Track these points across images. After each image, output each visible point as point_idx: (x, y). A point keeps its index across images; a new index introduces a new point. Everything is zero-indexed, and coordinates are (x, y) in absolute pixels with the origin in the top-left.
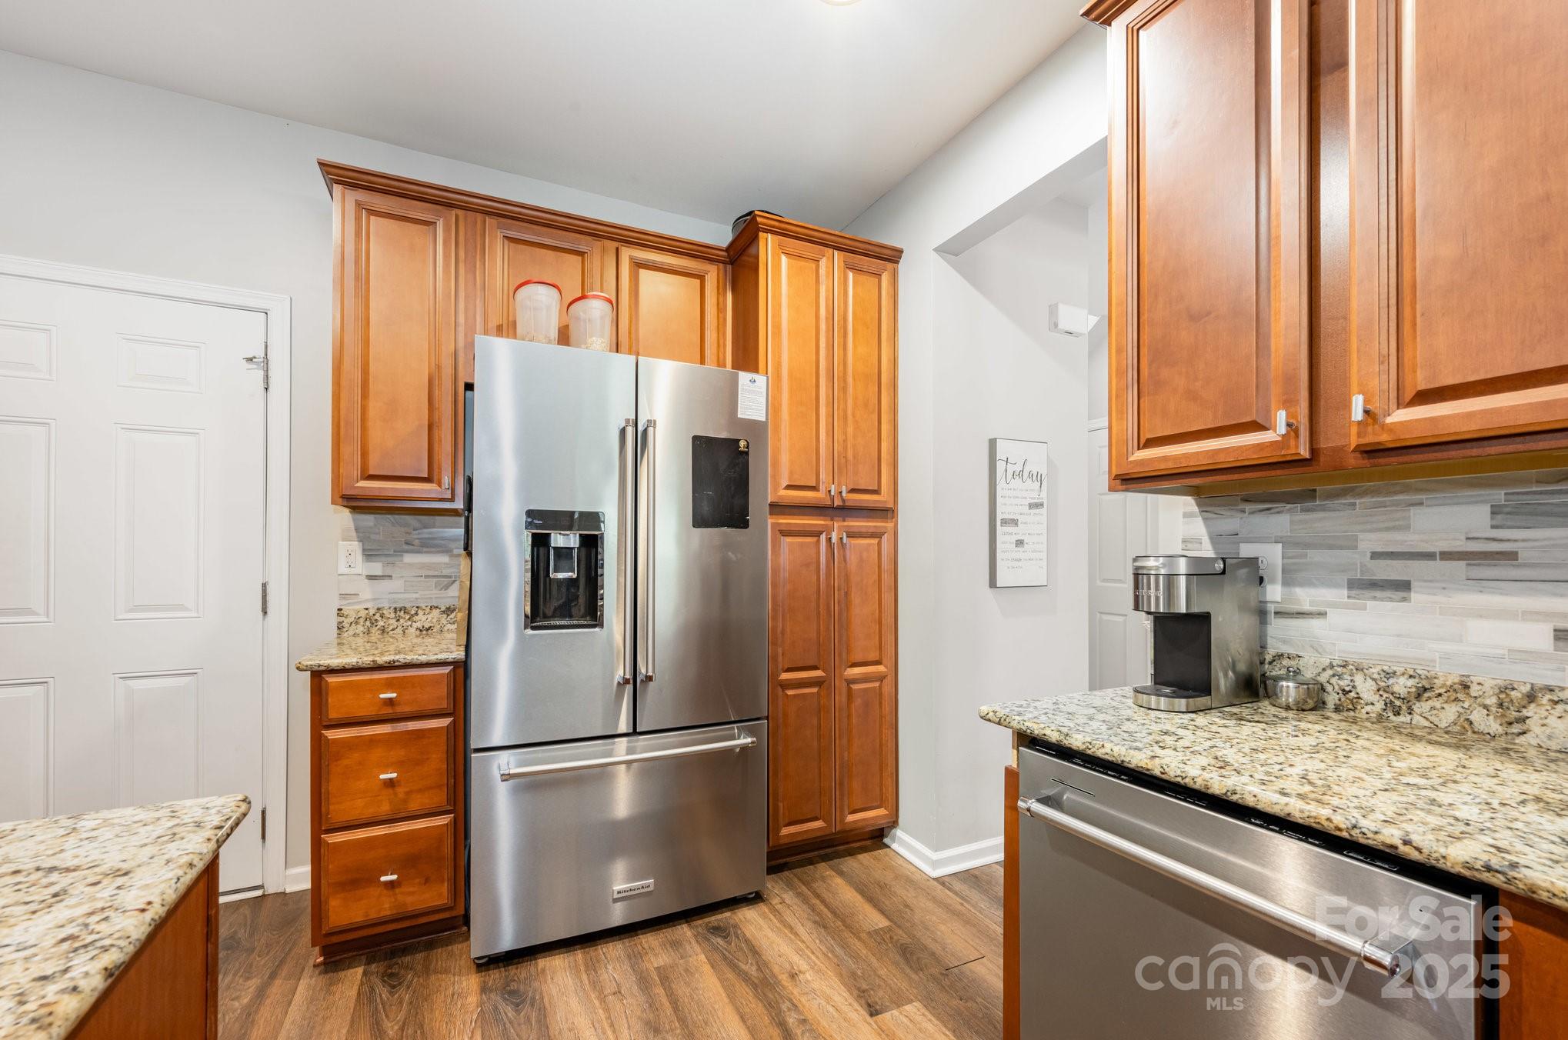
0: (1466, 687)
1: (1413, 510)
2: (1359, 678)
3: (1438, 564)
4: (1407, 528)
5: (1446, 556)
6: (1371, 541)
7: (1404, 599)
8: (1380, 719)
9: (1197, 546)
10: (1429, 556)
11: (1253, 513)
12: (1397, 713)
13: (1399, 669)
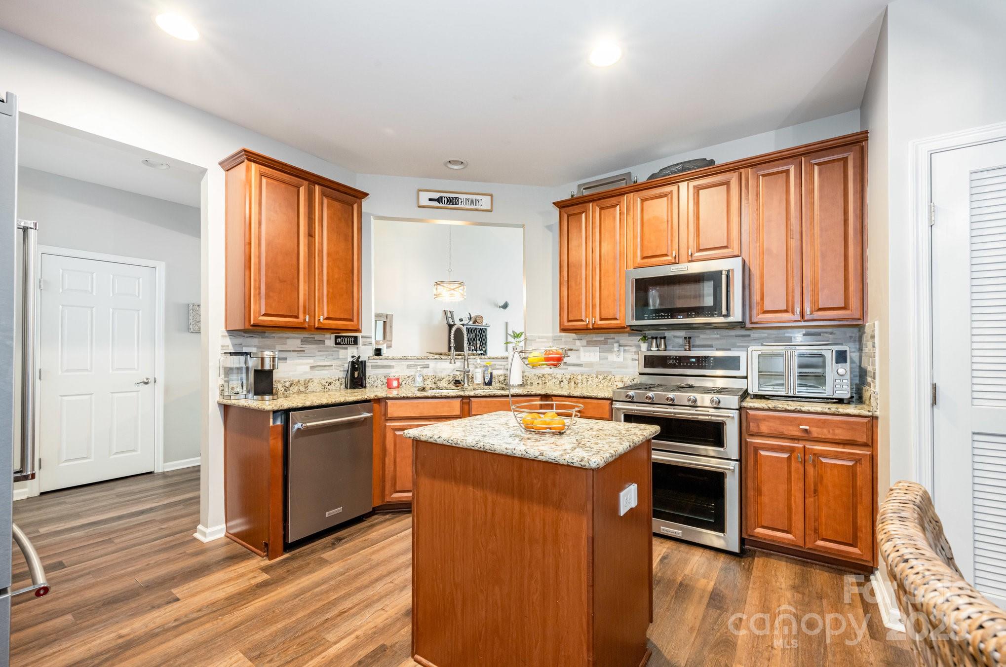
0: (299, 381)
1: (288, 340)
2: (279, 385)
3: (292, 353)
4: (285, 344)
5: (294, 351)
6: (279, 347)
7: (285, 363)
8: (283, 394)
9: (227, 348)
10: (290, 351)
11: (247, 337)
12: (286, 392)
13: (287, 380)
